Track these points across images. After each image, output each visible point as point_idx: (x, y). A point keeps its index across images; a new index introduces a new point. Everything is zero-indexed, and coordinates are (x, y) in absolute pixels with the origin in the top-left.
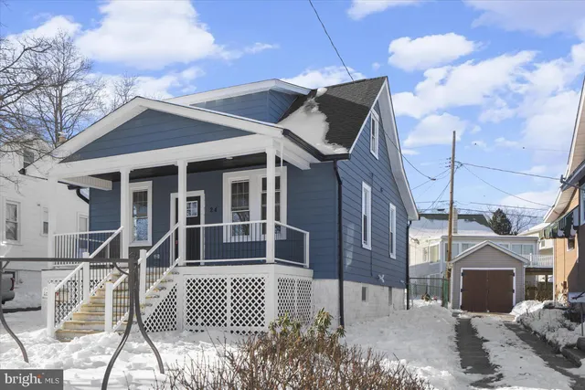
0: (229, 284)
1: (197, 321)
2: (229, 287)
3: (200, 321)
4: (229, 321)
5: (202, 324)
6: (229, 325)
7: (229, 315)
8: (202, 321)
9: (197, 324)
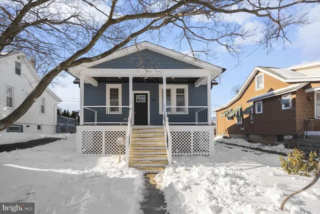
0: (192, 134)
1: (176, 151)
2: (192, 135)
3: (177, 151)
4: (192, 150)
5: (179, 152)
6: (192, 152)
7: (192, 147)
8: (179, 151)
9: (176, 152)
